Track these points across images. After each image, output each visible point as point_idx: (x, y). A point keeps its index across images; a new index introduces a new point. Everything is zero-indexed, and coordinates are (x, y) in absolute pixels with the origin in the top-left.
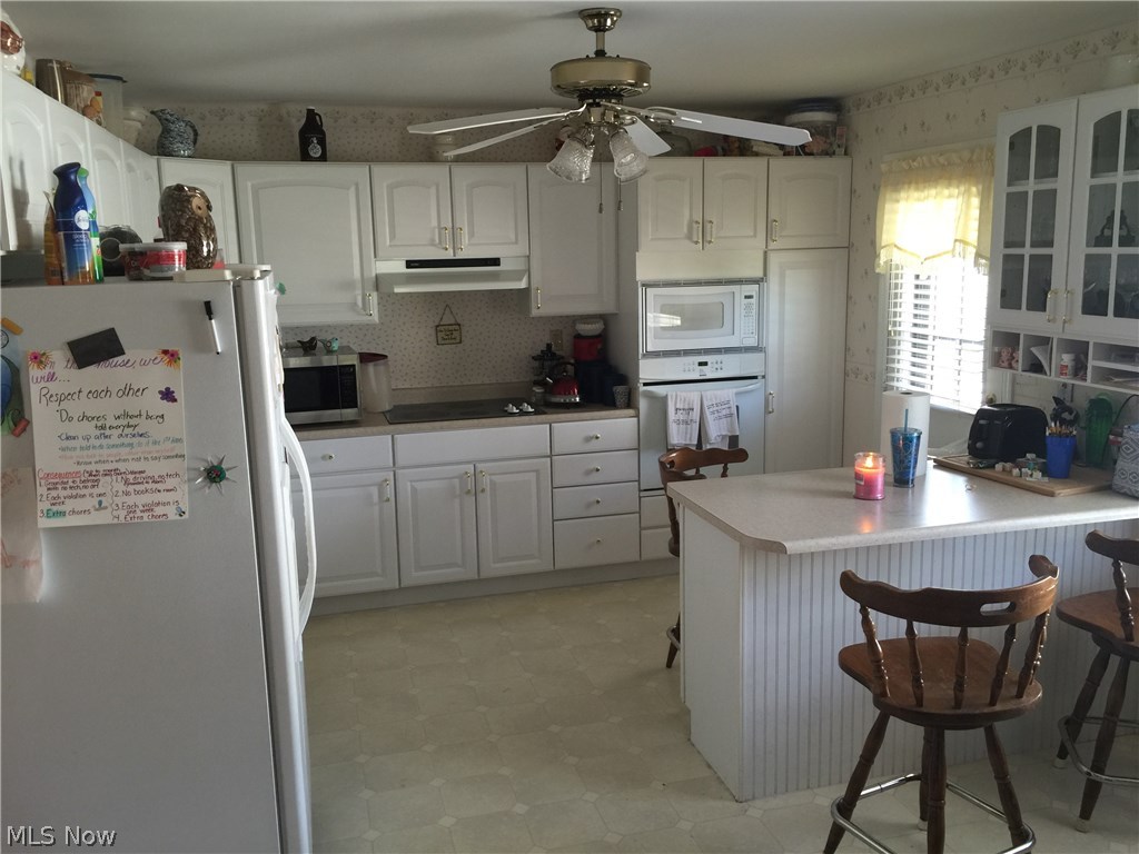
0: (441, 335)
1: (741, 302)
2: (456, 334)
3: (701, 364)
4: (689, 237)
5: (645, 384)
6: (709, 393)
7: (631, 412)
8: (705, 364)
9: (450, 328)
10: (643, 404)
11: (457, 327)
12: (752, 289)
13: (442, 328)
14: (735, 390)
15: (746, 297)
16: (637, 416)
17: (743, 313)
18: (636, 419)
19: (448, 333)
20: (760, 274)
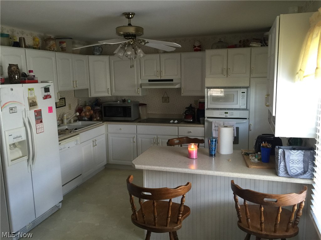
0: (164, 100)
1: (240, 94)
2: (168, 100)
3: (225, 113)
4: (222, 74)
5: (208, 118)
6: (226, 122)
7: (203, 126)
8: (227, 113)
9: (166, 98)
10: (206, 123)
11: (168, 98)
12: (245, 90)
13: (164, 98)
14: (236, 122)
15: (242, 93)
16: (204, 127)
17: (241, 97)
18: (204, 128)
19: (166, 99)
20: (248, 85)
